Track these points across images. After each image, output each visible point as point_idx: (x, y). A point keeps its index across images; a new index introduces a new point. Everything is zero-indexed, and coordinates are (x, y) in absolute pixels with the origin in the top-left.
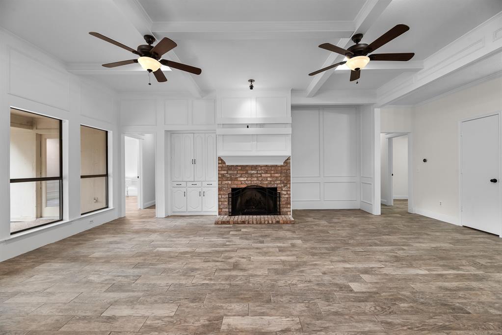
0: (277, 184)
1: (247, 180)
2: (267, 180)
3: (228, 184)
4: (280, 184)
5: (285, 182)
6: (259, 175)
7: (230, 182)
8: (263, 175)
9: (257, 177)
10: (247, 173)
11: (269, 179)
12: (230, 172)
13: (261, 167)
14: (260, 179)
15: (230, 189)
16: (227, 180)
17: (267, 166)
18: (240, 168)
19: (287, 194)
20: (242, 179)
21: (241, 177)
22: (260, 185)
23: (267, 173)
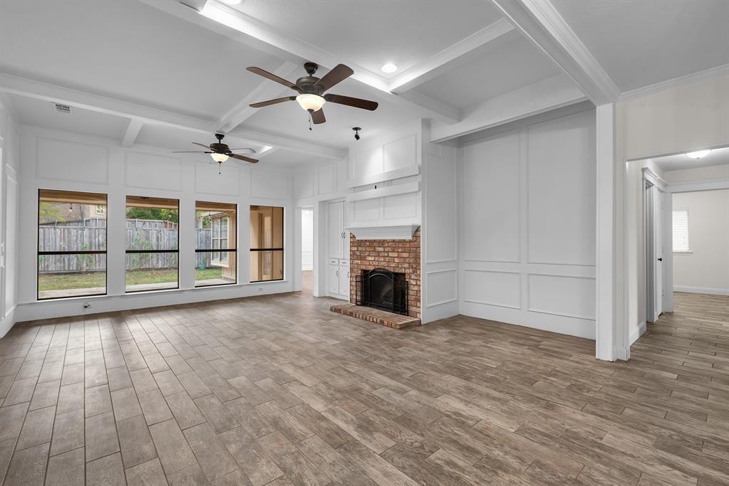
0: (405, 268)
1: (374, 260)
2: (394, 262)
3: (357, 264)
4: (409, 268)
5: (415, 266)
6: (386, 254)
7: (359, 262)
8: (390, 254)
9: (384, 257)
10: (374, 251)
11: (396, 260)
12: (360, 249)
13: (388, 242)
14: (387, 259)
15: (360, 271)
16: (357, 259)
17: (394, 241)
18: (368, 243)
19: (417, 285)
20: (370, 258)
21: (369, 256)
22: (387, 268)
23: (393, 251)
